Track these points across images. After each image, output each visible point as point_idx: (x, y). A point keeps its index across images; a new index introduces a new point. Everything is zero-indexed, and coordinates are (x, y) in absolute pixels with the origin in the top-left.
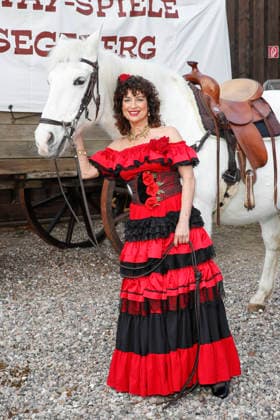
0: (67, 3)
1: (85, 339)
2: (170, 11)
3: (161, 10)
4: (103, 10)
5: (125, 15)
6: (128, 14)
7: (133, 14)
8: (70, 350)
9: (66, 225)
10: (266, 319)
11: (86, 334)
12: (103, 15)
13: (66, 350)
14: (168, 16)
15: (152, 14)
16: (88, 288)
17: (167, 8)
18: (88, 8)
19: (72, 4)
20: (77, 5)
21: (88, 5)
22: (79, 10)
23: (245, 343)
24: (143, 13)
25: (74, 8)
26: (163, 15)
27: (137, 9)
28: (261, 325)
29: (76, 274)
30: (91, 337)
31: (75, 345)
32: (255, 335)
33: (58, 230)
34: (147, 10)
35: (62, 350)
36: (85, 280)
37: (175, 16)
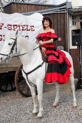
0: (5, 27)
1: (10, 118)
2: (32, 29)
3: (30, 29)
4: (15, 29)
5: (20, 30)
6: (21, 30)
7: (23, 30)
8: (5, 121)
9: (6, 85)
10: (59, 110)
11: (10, 116)
12: (15, 30)
13: (4, 121)
14: (32, 30)
15: (27, 30)
16: (11, 103)
17: (31, 28)
18: (10, 29)
19: (6, 27)
20: (8, 28)
21: (11, 28)
22: (8, 29)
23: (53, 117)
24: (25, 30)
25: (7, 29)
26: (31, 30)
27: (24, 29)
28: (57, 112)
29: (8, 99)
30: (11, 117)
31: (7, 120)
32: (56, 115)
33: (3, 86)
34: (26, 29)
35: (3, 121)
36: (10, 101)
37: (34, 30)
